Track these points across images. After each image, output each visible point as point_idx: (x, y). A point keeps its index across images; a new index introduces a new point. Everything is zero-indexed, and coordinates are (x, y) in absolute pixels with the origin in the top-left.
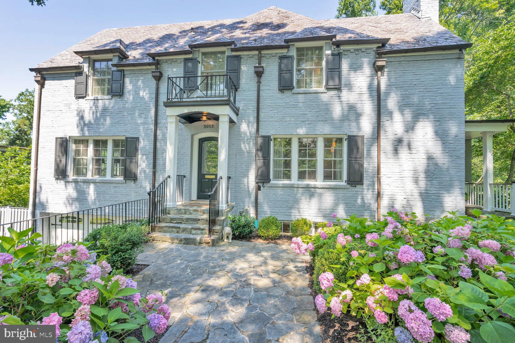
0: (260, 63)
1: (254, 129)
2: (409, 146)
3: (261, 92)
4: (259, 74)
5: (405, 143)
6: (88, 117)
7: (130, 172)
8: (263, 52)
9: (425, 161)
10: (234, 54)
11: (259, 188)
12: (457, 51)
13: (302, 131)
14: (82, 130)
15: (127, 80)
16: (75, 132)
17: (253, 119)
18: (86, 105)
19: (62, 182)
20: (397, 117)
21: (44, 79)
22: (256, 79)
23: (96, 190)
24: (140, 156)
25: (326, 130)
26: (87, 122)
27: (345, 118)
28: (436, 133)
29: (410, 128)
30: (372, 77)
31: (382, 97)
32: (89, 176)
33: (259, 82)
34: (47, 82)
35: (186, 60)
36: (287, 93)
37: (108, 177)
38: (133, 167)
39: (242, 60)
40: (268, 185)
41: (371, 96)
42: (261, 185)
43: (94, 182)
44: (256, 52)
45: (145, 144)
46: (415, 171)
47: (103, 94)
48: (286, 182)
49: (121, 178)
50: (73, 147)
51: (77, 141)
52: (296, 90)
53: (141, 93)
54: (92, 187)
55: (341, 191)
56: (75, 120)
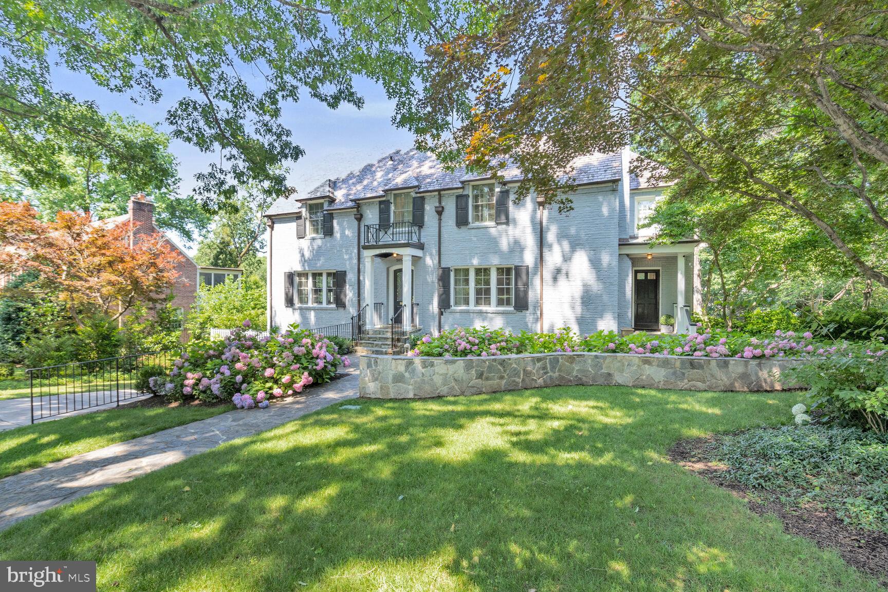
0: (440, 202)
1: (436, 261)
2: (567, 274)
3: (442, 228)
4: (440, 212)
5: (564, 271)
6: (307, 254)
7: (341, 300)
8: (442, 193)
9: (581, 288)
10: (418, 195)
11: (441, 314)
12: (610, 184)
13: (476, 262)
14: (303, 265)
15: (335, 222)
16: (298, 268)
17: (435, 251)
18: (305, 243)
19: (291, 309)
20: (556, 249)
21: (273, 223)
22: (437, 216)
23: (316, 316)
24: (347, 287)
25: (495, 261)
26: (306, 258)
27: (512, 251)
28: (590, 260)
29: (567, 259)
30: (534, 211)
31: (544, 230)
32: (310, 304)
33: (440, 220)
34: (275, 225)
35: (380, 202)
36: (463, 229)
37: (324, 305)
38: (342, 296)
39: (426, 201)
40: (449, 310)
41: (534, 229)
42: (443, 310)
43: (314, 309)
44: (437, 193)
45: (351, 277)
46: (573, 298)
47: (317, 232)
48: (463, 308)
49: (334, 306)
50: (297, 279)
51: (300, 275)
52: (471, 225)
53: (347, 232)
54: (312, 313)
55: (511, 316)
56: (298, 257)
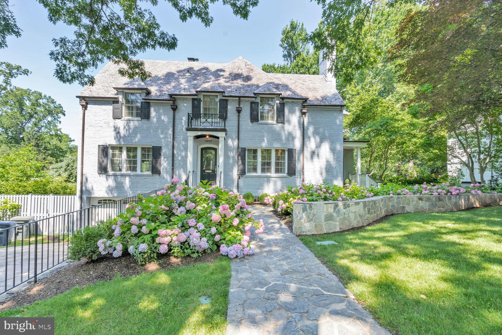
0: (239, 105)
1: (236, 143)
2: (318, 156)
3: (240, 122)
4: (239, 111)
5: (316, 153)
6: (122, 132)
7: (157, 168)
8: (241, 99)
9: (325, 163)
10: (224, 98)
11: (239, 178)
12: (340, 107)
13: (263, 145)
14: (119, 141)
15: (152, 109)
16: (113, 142)
17: (235, 137)
18: (120, 124)
19: (104, 176)
20: (312, 139)
21: (87, 104)
22: (237, 114)
23: (131, 181)
24: (162, 158)
25: (277, 145)
26: (122, 135)
27: (287, 139)
28: (331, 149)
29: (318, 146)
30: (300, 117)
31: (305, 128)
32: (124, 171)
33: (239, 116)
34: (88, 106)
35: (193, 100)
36: (255, 124)
37: (139, 172)
38: (158, 166)
39: (229, 102)
40: (245, 176)
41: (300, 128)
42: (241, 176)
43: (129, 176)
44: (238, 99)
45: (165, 151)
46: (321, 169)
47: (132, 116)
48: (254, 174)
49: (150, 173)
50: (110, 151)
51: (113, 148)
52: (260, 122)
53: (163, 118)
54: (127, 179)
55: (284, 179)
56: (113, 134)
